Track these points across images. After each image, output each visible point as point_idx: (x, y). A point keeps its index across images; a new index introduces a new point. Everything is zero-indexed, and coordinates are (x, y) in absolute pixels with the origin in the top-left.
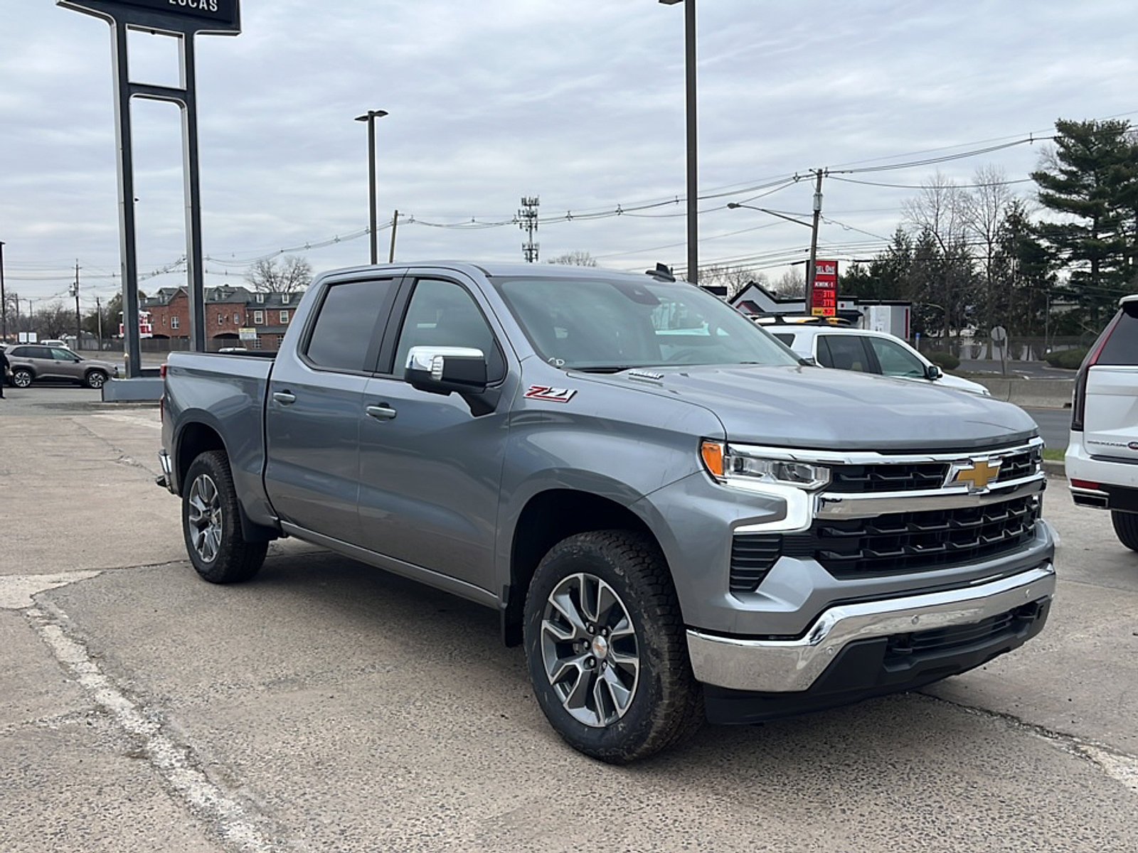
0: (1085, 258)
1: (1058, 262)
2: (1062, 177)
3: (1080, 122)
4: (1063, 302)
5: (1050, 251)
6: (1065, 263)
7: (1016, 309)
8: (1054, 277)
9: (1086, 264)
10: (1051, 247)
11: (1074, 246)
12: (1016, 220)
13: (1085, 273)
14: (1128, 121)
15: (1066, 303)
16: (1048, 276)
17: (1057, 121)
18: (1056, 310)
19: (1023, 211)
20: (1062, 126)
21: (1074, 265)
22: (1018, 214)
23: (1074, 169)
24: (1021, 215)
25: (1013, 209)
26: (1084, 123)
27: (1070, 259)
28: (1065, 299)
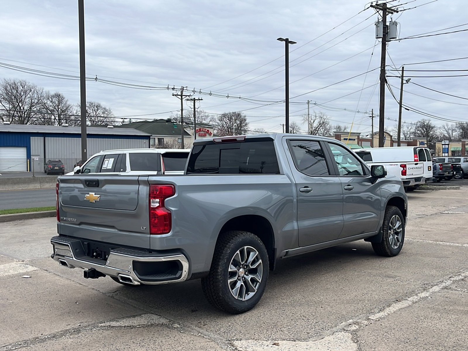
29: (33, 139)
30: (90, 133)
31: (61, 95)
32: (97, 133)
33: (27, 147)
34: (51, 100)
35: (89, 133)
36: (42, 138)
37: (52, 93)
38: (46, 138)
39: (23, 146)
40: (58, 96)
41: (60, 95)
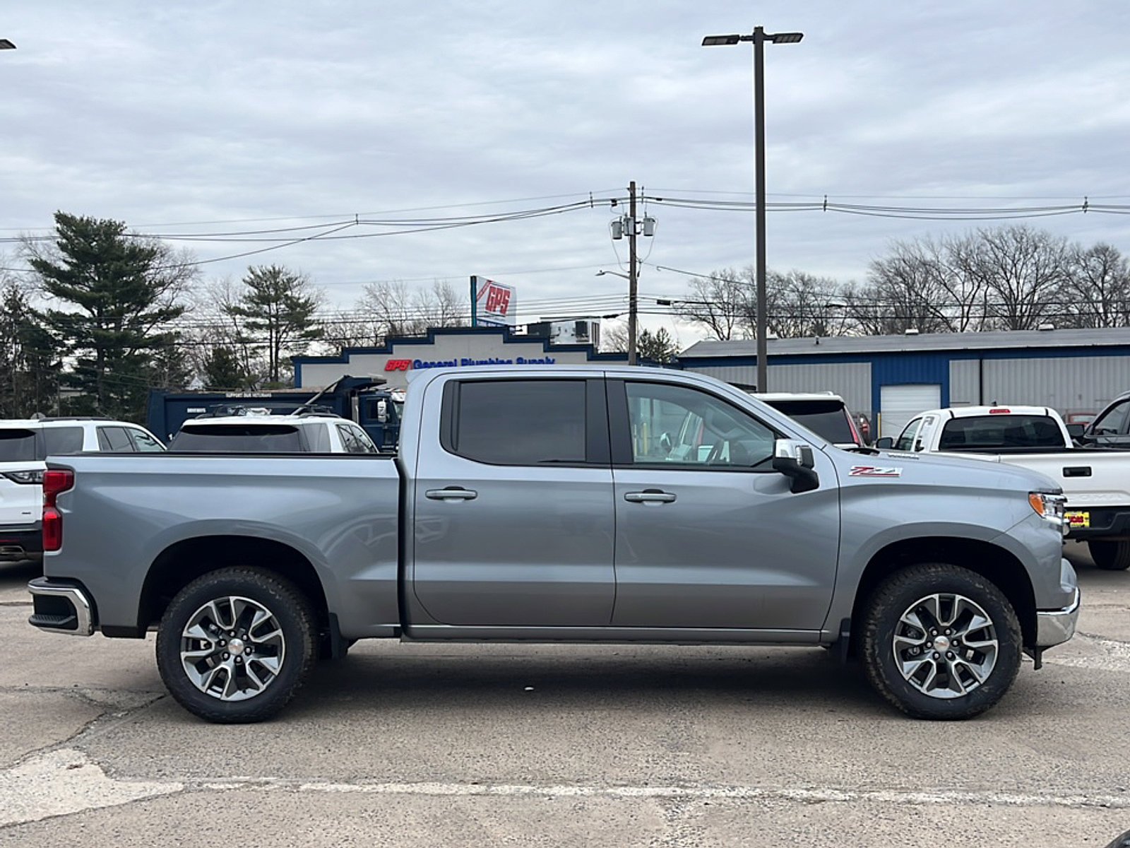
0: (89, 347)
1: (65, 349)
2: (66, 267)
3: (78, 218)
4: (69, 389)
5: (57, 338)
6: (70, 351)
7: (20, 395)
8: (60, 364)
9: (90, 352)
10: (59, 334)
11: (78, 334)
12: (14, 303)
13: (90, 361)
14: (124, 222)
15: (72, 389)
16: (53, 363)
17: (56, 212)
18: (63, 396)
19: (22, 296)
20: (61, 218)
21: (79, 352)
22: (17, 299)
23: (74, 261)
24: (20, 299)
25: (12, 293)
26: (82, 220)
27: (75, 347)
28: (71, 386)
29: (954, 365)
30: (1099, 344)
31: (1110, 249)
32: (1117, 344)
33: (941, 384)
34: (1084, 265)
35: (1095, 344)
36: (977, 362)
37: (1087, 246)
38: (986, 362)
39: (932, 381)
40: (1101, 251)
41: (1107, 249)
